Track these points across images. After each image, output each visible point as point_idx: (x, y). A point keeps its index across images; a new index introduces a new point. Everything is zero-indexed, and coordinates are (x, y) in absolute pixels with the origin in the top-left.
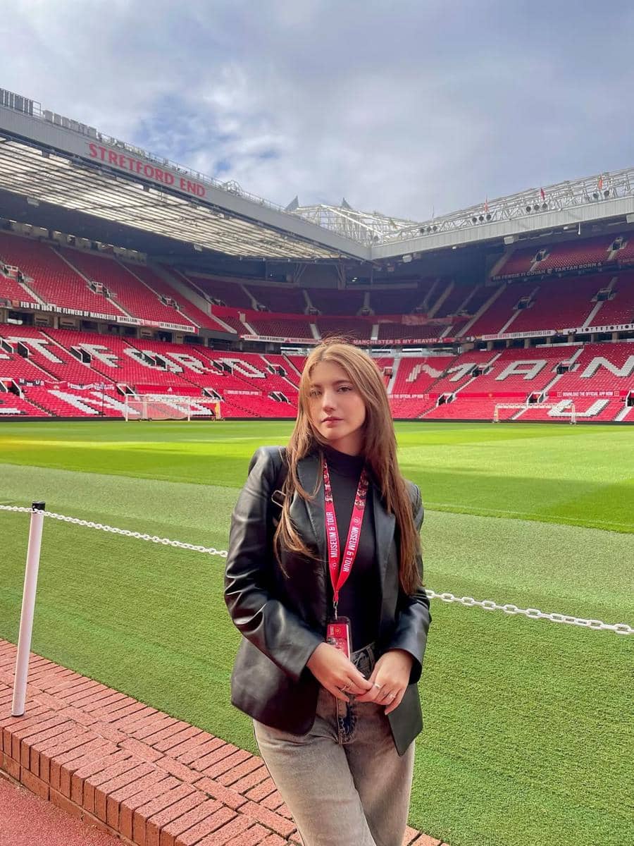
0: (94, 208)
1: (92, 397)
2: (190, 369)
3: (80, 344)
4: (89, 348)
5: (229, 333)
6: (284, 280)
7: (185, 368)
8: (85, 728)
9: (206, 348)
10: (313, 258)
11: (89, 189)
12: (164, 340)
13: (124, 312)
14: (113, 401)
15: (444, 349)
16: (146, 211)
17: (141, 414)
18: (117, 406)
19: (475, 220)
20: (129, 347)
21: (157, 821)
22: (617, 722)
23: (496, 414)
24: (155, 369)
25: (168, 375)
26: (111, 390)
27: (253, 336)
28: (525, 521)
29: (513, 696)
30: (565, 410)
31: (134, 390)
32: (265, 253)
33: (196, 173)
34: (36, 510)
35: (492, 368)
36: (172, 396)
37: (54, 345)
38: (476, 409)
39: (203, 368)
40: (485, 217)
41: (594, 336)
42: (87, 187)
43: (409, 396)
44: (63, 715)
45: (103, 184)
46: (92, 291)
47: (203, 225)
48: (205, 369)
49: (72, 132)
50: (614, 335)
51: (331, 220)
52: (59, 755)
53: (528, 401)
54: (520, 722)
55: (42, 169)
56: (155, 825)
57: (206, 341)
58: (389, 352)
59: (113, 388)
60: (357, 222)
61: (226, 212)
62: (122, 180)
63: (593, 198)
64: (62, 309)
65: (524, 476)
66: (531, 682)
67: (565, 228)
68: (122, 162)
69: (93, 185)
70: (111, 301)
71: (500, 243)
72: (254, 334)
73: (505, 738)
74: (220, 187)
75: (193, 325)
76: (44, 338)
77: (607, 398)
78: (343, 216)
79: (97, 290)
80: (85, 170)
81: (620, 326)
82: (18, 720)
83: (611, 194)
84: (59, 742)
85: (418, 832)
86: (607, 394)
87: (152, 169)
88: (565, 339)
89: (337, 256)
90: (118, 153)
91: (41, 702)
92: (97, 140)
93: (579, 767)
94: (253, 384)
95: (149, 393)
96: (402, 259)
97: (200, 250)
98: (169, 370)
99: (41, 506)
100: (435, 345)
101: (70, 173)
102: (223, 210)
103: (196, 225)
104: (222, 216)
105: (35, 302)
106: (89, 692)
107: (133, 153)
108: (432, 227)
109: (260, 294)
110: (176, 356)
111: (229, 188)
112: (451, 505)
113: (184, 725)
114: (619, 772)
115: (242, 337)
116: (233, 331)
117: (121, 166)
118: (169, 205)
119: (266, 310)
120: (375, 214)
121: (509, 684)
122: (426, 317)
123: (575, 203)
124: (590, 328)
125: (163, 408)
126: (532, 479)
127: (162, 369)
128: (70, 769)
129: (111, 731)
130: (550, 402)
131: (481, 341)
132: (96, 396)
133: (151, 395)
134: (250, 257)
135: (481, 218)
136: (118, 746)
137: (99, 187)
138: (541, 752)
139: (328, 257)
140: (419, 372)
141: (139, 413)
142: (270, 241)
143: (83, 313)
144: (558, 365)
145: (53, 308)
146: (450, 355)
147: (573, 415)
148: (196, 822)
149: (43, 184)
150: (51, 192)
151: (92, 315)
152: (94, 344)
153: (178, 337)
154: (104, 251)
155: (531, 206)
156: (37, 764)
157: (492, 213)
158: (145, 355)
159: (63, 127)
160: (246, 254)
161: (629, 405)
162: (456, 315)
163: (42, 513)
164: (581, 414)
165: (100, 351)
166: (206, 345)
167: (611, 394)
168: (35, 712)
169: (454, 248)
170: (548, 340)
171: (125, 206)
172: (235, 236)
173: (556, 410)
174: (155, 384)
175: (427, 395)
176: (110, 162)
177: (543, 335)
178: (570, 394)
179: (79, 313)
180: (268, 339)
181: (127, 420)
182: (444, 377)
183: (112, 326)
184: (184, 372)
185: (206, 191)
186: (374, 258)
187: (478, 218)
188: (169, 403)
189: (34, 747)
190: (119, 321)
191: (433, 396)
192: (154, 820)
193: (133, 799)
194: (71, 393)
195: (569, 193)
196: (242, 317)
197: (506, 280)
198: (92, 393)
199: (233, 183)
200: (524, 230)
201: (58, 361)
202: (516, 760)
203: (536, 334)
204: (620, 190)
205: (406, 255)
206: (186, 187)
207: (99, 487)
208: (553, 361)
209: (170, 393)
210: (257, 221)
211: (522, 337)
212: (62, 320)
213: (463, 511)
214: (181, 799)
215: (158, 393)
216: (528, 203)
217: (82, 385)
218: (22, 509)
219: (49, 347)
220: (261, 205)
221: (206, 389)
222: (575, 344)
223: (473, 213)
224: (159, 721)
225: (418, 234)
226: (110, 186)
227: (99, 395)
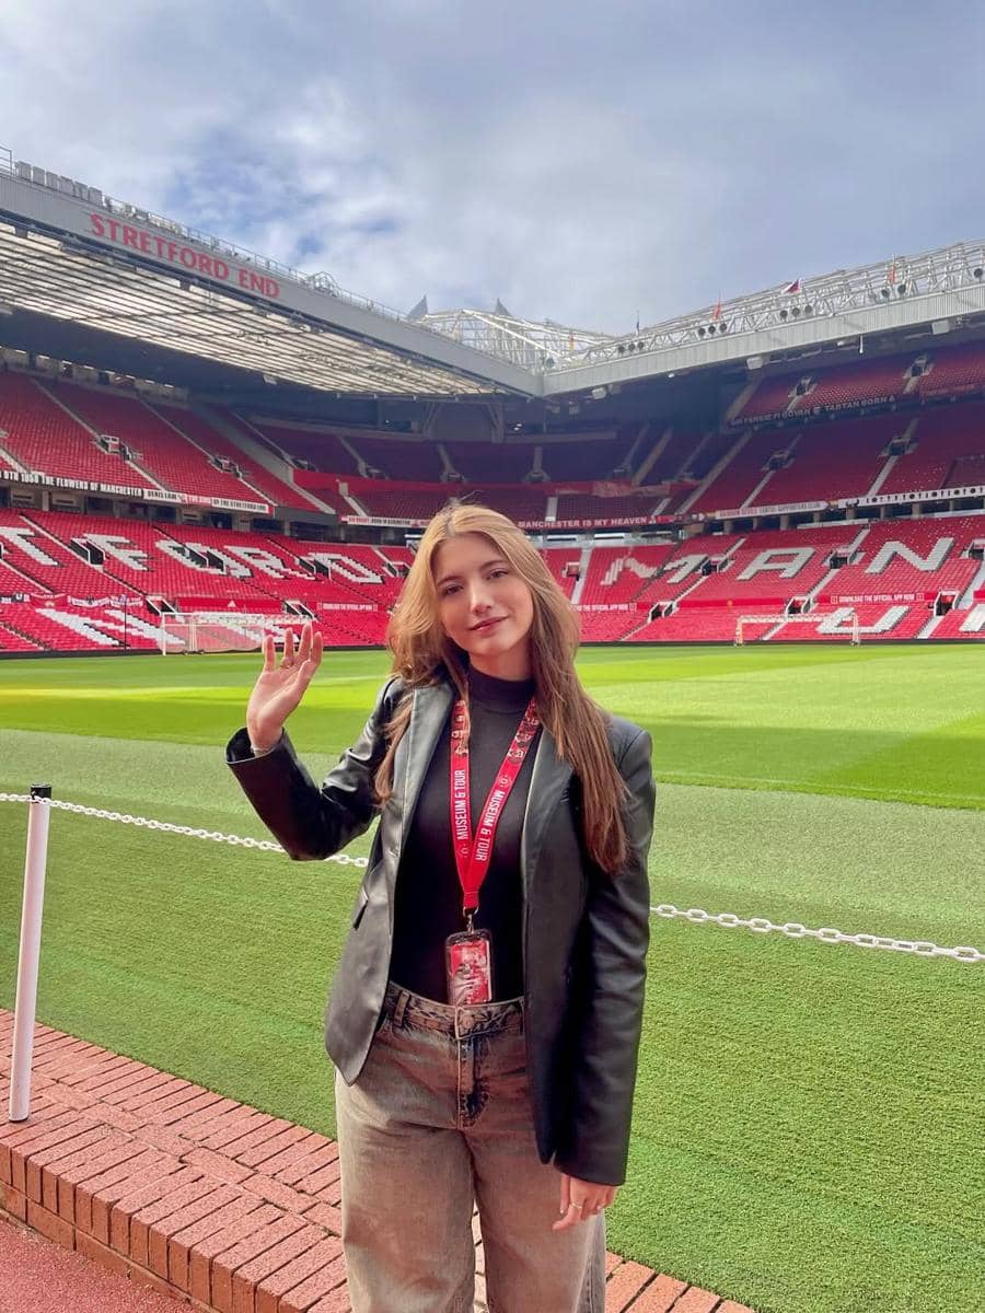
0: (101, 318)
1: (107, 619)
2: (262, 571)
3: (85, 535)
4: (101, 541)
5: (322, 513)
6: (406, 428)
7: (253, 569)
8: (128, 1135)
9: (286, 537)
10: (452, 393)
11: (94, 287)
12: (219, 526)
13: (154, 483)
14: (141, 624)
15: (658, 533)
16: (185, 321)
17: (187, 644)
18: (148, 631)
19: (702, 332)
20: (165, 539)
21: (249, 1274)
22: (946, 1093)
23: (739, 631)
24: (206, 572)
25: (228, 581)
26: (137, 607)
27: (361, 518)
28: (792, 795)
29: (788, 1060)
30: (842, 624)
31: (173, 606)
32: (376, 386)
33: (264, 261)
34: (36, 797)
35: (732, 562)
36: (235, 614)
37: (43, 537)
38: (708, 626)
39: (283, 569)
40: (717, 326)
41: (886, 511)
42: (89, 284)
43: (605, 607)
44: (93, 1116)
45: (115, 278)
46: (103, 450)
47: (278, 344)
48: (285, 570)
49: (63, 196)
50: (916, 508)
51: (479, 335)
52: (89, 1179)
53: (787, 611)
54: (800, 1097)
55: (16, 256)
56: (246, 1281)
57: (287, 526)
58: (574, 539)
59: (141, 604)
60: (519, 336)
61: (312, 322)
62: (146, 273)
63: (882, 297)
64: (55, 480)
65: (786, 725)
66: (816, 1038)
67: (840, 343)
68: (144, 243)
69: (99, 281)
70: (132, 465)
71: (741, 368)
72: (363, 515)
73: (779, 1124)
74: (303, 282)
75: (266, 502)
76: (26, 526)
77: (906, 604)
78: (497, 326)
79: (110, 450)
80: (86, 257)
81: (924, 494)
82: (20, 1127)
83: (908, 291)
84: (86, 1159)
85: (653, 1271)
86: (906, 597)
87: (193, 254)
88: (841, 515)
89: (491, 391)
90: (138, 230)
91: (55, 1098)
92: (103, 207)
93: (892, 1162)
94: (364, 593)
95: (199, 610)
96: (591, 394)
97: (274, 383)
98: (229, 574)
99: (44, 792)
100: (644, 528)
101: (61, 261)
102: (309, 319)
103: (267, 343)
104: (308, 328)
105: (11, 469)
106: (129, 1080)
107: (163, 229)
108: (636, 344)
109: (370, 450)
110: (239, 551)
111: (317, 284)
112: (678, 773)
113: (282, 1124)
114: (952, 1167)
115: (343, 519)
116: (330, 511)
117: (144, 249)
118: (222, 311)
119: (380, 477)
120: (548, 324)
121: (782, 1041)
122: (629, 484)
123: (854, 305)
124: (878, 498)
125: (222, 633)
126: (798, 730)
127: (218, 571)
128: (106, 1200)
129: (169, 1139)
130: (821, 611)
131: (713, 519)
132: (112, 617)
133: (201, 613)
134: (353, 393)
135: (712, 329)
136: (181, 1162)
137: (110, 284)
138: (835, 1142)
139: (475, 391)
140: (621, 570)
141: (183, 642)
142: (384, 368)
143: (89, 485)
144: (831, 555)
145: (40, 478)
146: (667, 542)
147: (856, 631)
148: (310, 1272)
149: (18, 280)
150: (31, 293)
151: (103, 488)
152: (108, 534)
153: (242, 521)
154: (121, 386)
155: (788, 310)
156: (54, 1194)
157: (729, 320)
158: (191, 551)
159: (48, 187)
160: (345, 388)
161: (939, 614)
162: (675, 481)
163: (46, 803)
164: (867, 630)
165: (118, 546)
166: (287, 533)
167: (912, 597)
168: (46, 1114)
169: (671, 376)
170: (816, 517)
171: (152, 314)
172: (329, 359)
173: (829, 624)
174: (208, 596)
175: (633, 607)
176: (126, 243)
177: (808, 510)
178: (851, 599)
179: (83, 485)
180: (385, 522)
181: (164, 654)
182: (658, 577)
183: (136, 506)
184: (253, 576)
185: (280, 289)
186: (546, 393)
187: (706, 328)
188: (231, 625)
189: (47, 1168)
190: (146, 497)
191: (643, 607)
192: (244, 1273)
193: (210, 1242)
194: (74, 613)
195: (846, 289)
196: (343, 488)
197: (751, 425)
198: (107, 612)
199: (322, 275)
200: (777, 348)
201: (51, 562)
202: (797, 1156)
203: (799, 508)
204: (922, 283)
205: (598, 387)
206: (248, 283)
207: (128, 760)
208: (825, 549)
209: (232, 610)
210: (363, 336)
211: (777, 512)
212: (55, 498)
213: (699, 781)
214: (285, 1238)
215: (213, 611)
216: (783, 305)
217: (90, 600)
218: (14, 797)
219: (36, 540)
220: (369, 311)
221: (290, 603)
222: (857, 522)
223: (698, 322)
224: (243, 1119)
225: (615, 355)
226: (125, 282)
227: (119, 615)
